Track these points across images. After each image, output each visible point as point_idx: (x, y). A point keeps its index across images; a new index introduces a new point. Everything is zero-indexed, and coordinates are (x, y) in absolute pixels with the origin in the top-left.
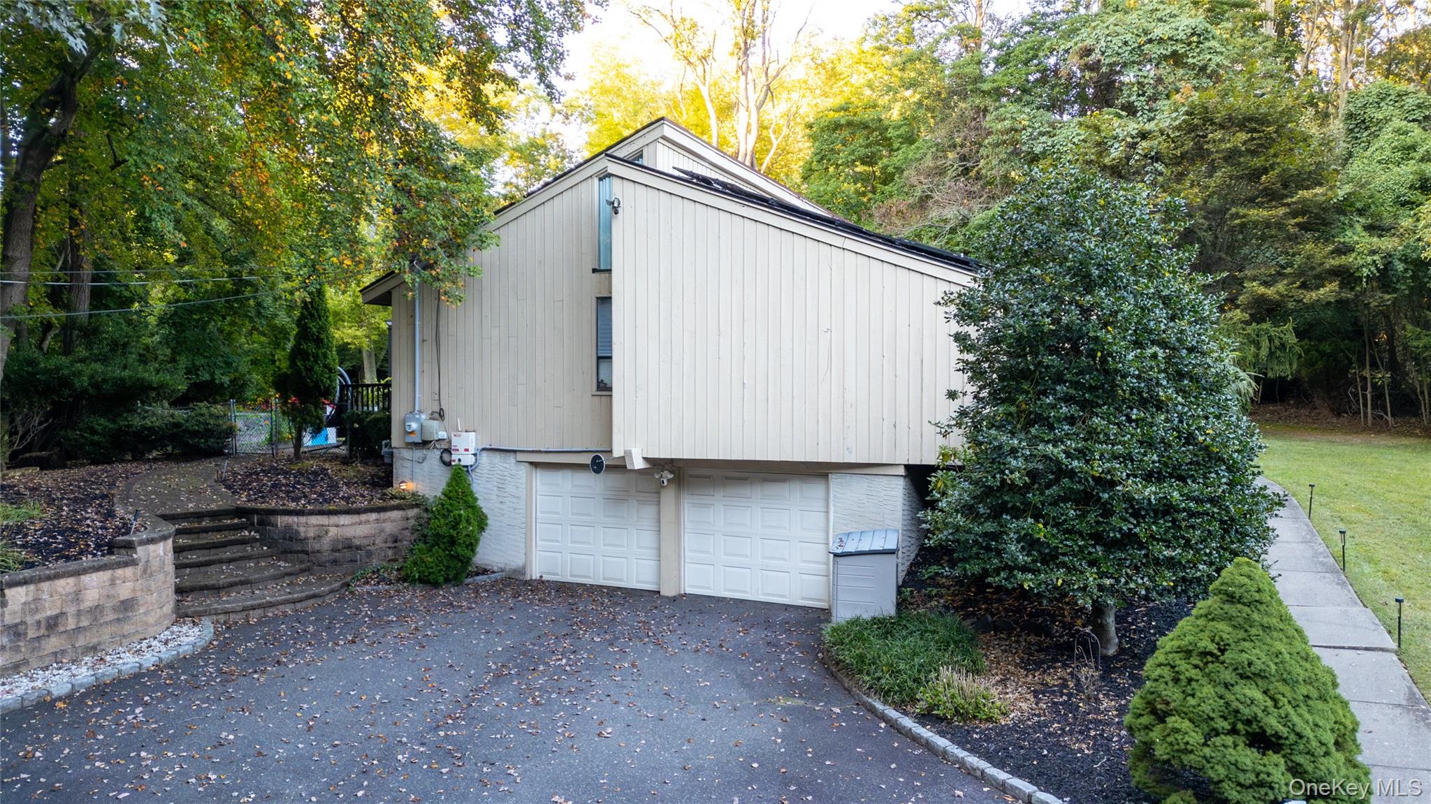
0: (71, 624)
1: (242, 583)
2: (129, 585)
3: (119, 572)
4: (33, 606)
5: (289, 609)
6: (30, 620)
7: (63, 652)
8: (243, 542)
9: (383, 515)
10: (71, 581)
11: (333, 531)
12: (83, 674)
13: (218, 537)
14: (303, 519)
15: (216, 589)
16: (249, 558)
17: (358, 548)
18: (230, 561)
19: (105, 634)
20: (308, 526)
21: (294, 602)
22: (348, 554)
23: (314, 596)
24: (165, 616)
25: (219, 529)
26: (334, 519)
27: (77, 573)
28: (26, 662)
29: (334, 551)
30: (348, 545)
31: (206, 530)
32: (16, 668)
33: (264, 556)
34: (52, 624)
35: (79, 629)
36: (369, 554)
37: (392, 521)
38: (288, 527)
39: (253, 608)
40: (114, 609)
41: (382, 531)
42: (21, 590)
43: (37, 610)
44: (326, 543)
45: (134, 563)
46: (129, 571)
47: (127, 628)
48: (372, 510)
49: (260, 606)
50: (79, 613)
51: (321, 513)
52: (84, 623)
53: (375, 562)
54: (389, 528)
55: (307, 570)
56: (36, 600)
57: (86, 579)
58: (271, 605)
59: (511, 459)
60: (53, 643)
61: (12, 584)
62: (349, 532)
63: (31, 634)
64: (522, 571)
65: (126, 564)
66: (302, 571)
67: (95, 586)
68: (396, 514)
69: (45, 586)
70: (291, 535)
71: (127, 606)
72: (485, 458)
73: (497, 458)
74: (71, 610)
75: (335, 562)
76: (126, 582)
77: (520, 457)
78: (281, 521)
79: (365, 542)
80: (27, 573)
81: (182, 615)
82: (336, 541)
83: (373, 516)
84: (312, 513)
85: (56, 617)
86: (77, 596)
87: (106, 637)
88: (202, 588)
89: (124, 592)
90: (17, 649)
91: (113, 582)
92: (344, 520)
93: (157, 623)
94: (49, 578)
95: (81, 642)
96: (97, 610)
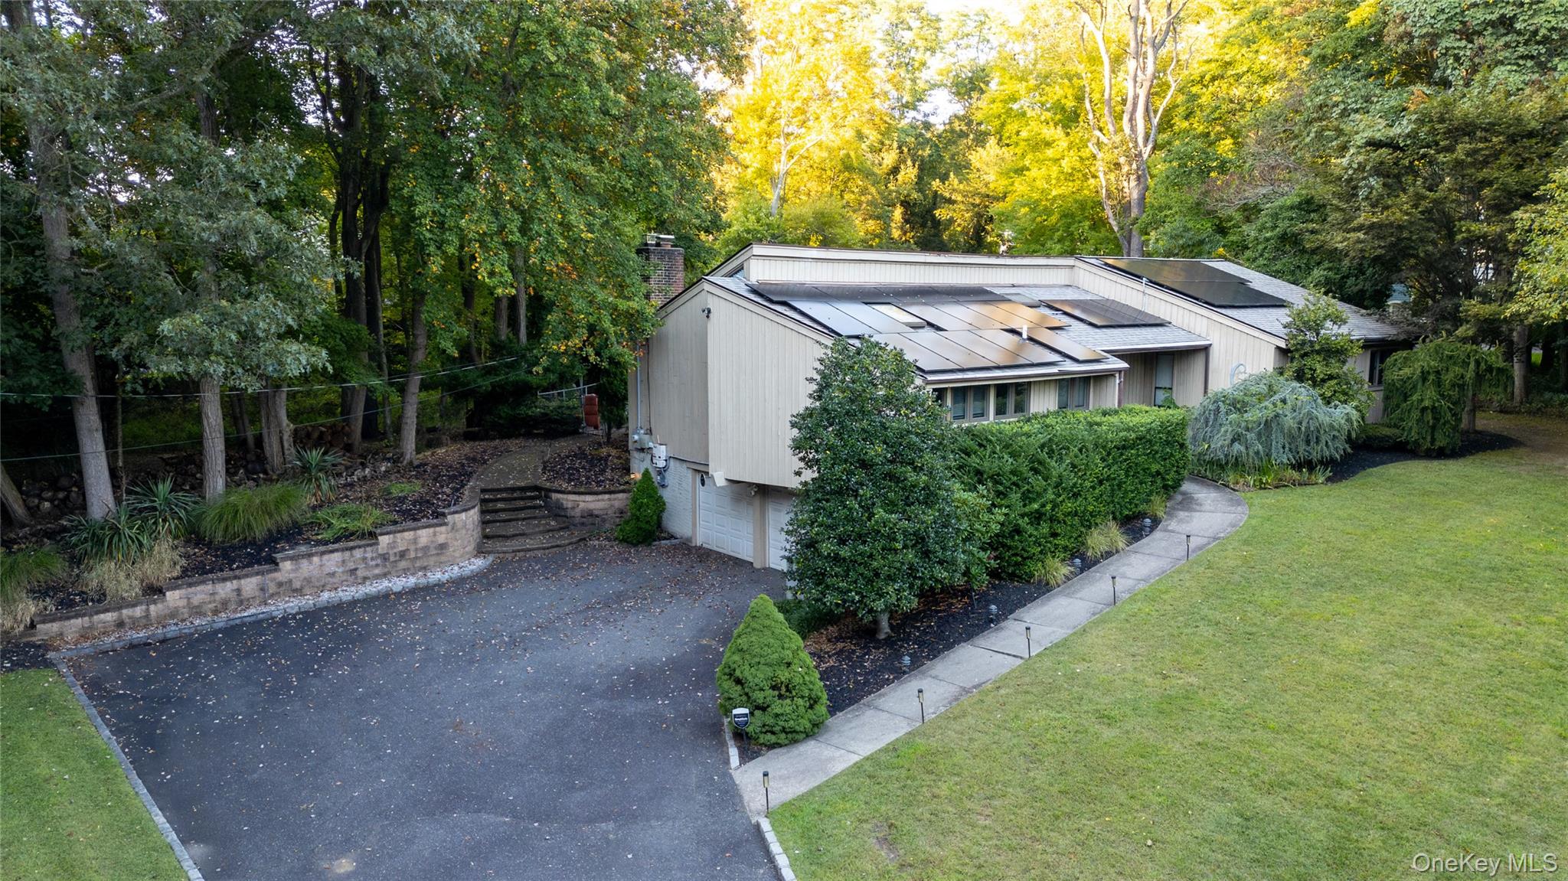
0: (412, 555)
1: (521, 535)
2: (443, 536)
3: (438, 529)
4: (394, 544)
5: (539, 554)
6: (391, 552)
7: (408, 569)
8: (535, 507)
9: (613, 496)
10: (412, 533)
11: (582, 505)
12: (412, 581)
13: (521, 503)
14: (565, 496)
15: (506, 537)
16: (535, 518)
17: (597, 516)
18: (524, 519)
19: (432, 561)
20: (567, 500)
21: (544, 549)
22: (591, 520)
23: (557, 546)
24: (467, 553)
25: (522, 499)
26: (582, 498)
27: (415, 529)
28: (389, 573)
29: (582, 517)
30: (591, 514)
31: (515, 499)
32: (385, 575)
33: (544, 517)
34: (403, 555)
35: (416, 558)
36: (604, 521)
37: (620, 500)
38: (558, 500)
39: (519, 551)
40: (435, 548)
41: (612, 506)
42: (387, 537)
43: (394, 547)
44: (577, 513)
45: (445, 524)
46: (443, 529)
47: (443, 558)
48: (605, 493)
49: (522, 550)
50: (416, 550)
51: (575, 493)
52: (420, 555)
53: (607, 526)
54: (617, 504)
55: (567, 528)
56: (394, 542)
57: (420, 532)
58: (529, 550)
59: (685, 465)
60: (403, 564)
61: (382, 534)
62: (592, 506)
63: (392, 559)
64: (689, 540)
65: (441, 525)
66: (562, 529)
67: (424, 536)
68: (621, 496)
69: (398, 535)
70: (559, 506)
71: (443, 547)
72: (672, 463)
73: (678, 463)
74: (412, 548)
75: (583, 524)
76: (442, 534)
77: (689, 465)
78: (555, 496)
79: (601, 512)
80: (392, 528)
81: (480, 551)
82: (582, 511)
83: (607, 496)
84: (570, 493)
85: (404, 551)
86: (415, 541)
87: (432, 563)
88: (499, 536)
89: (441, 539)
90: (385, 566)
91: (435, 534)
92: (588, 498)
93: (462, 556)
94: (399, 532)
95: (418, 564)
96: (426, 549)
